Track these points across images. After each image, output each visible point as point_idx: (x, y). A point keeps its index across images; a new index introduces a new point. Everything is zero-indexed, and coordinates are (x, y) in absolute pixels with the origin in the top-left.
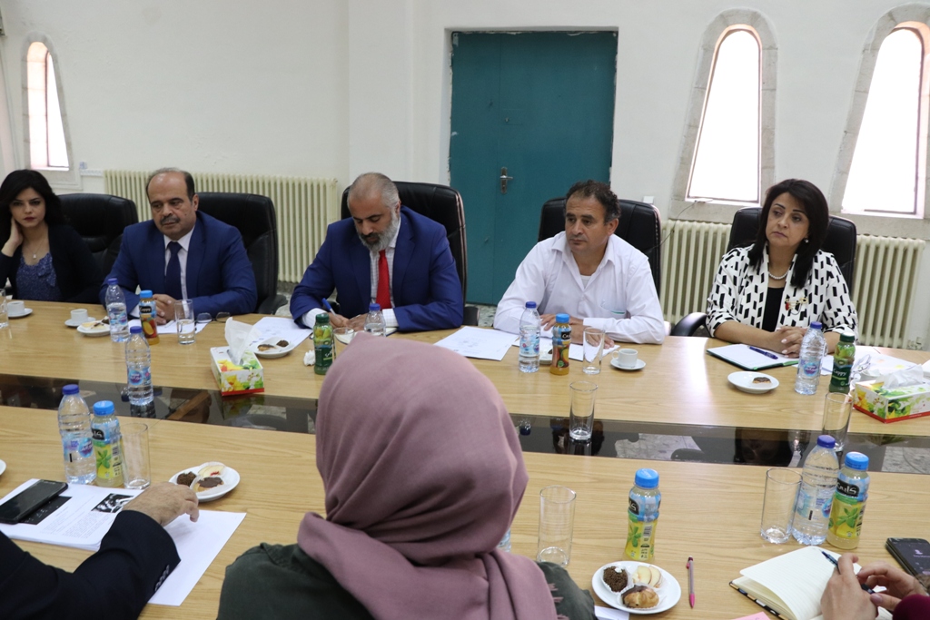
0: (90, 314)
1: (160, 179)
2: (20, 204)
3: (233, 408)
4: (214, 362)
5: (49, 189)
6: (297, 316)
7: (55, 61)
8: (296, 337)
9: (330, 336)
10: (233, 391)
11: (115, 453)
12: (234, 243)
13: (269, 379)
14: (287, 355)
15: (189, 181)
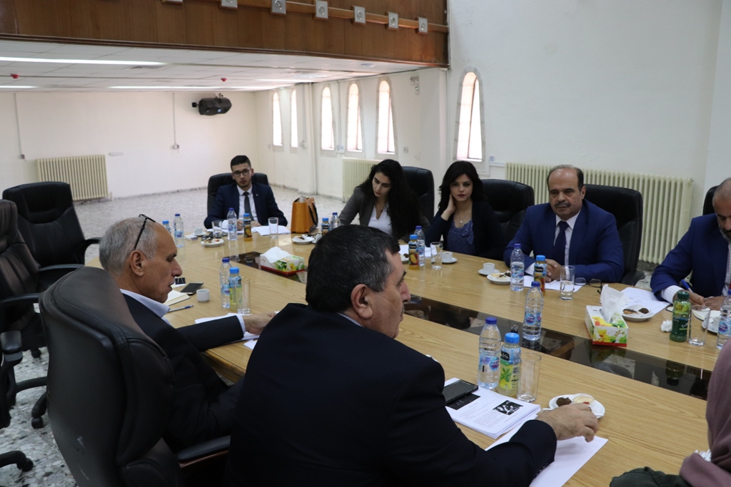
0: (496, 268)
1: (559, 173)
2: (457, 185)
3: (599, 355)
4: (589, 317)
5: (477, 175)
6: (657, 290)
7: (481, 85)
8: (656, 307)
9: (687, 311)
10: (602, 342)
11: (514, 372)
12: (610, 226)
13: (631, 338)
14: (646, 320)
15: (580, 175)
